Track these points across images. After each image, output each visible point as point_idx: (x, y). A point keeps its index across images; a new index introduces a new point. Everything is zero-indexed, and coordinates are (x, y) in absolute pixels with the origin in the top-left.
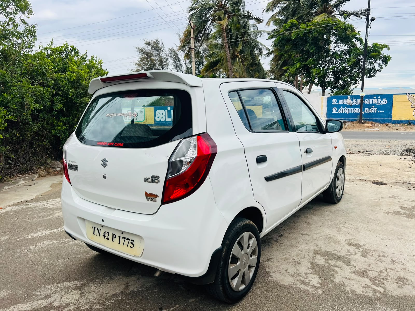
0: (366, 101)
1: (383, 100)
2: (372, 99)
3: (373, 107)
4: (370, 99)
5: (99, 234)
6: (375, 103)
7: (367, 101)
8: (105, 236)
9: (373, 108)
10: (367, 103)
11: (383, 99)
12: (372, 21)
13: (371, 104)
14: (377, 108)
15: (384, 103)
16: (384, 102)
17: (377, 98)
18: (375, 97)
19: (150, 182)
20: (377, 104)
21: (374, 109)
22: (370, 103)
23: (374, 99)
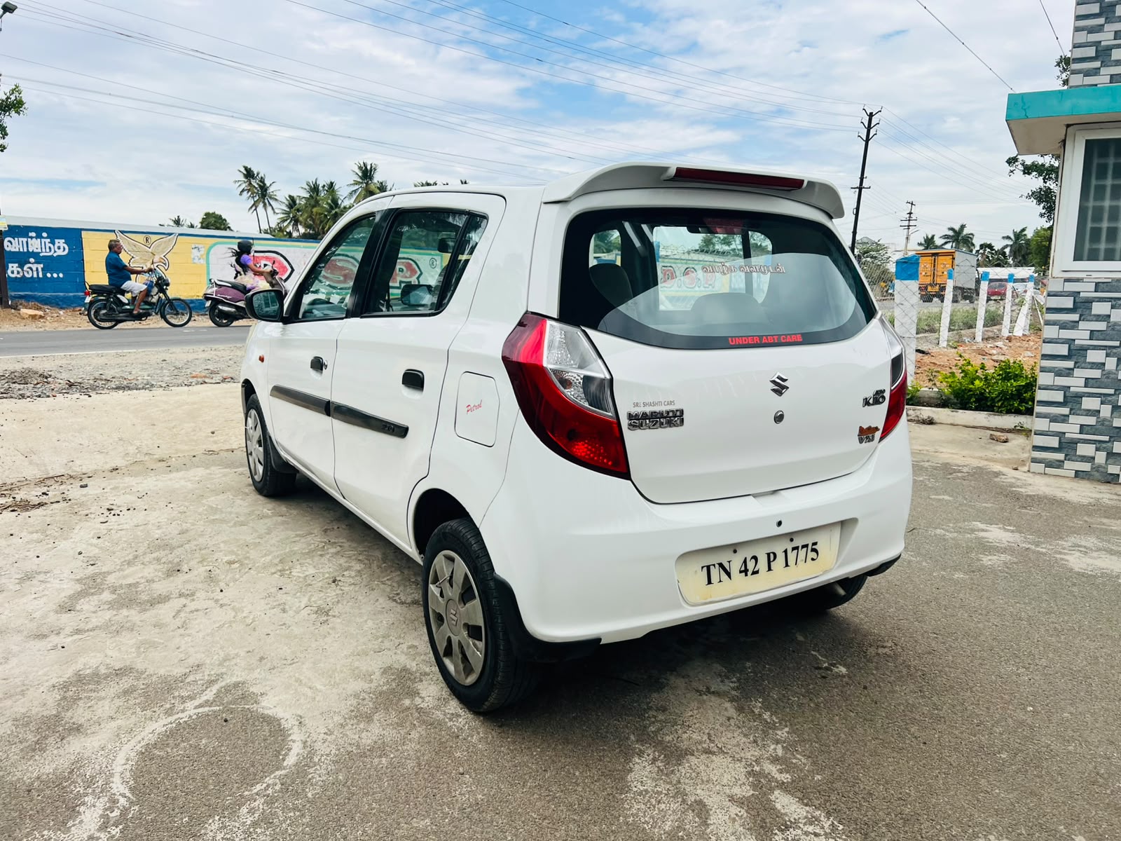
0: (9, 244)
1: (57, 245)
2: (25, 240)
3: (32, 260)
4: (21, 239)
5: (729, 574)
6: (35, 251)
7: (10, 242)
8: (745, 571)
9: (30, 263)
10: (13, 250)
11: (57, 241)
12: (4, 13)
13: (24, 253)
14: (42, 266)
15: (60, 253)
16: (59, 248)
17: (39, 236)
18: (33, 234)
19: (873, 405)
20: (41, 255)
21: (34, 267)
22: (21, 250)
23: (32, 238)
